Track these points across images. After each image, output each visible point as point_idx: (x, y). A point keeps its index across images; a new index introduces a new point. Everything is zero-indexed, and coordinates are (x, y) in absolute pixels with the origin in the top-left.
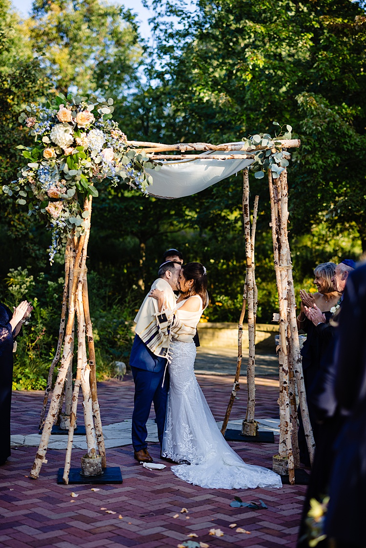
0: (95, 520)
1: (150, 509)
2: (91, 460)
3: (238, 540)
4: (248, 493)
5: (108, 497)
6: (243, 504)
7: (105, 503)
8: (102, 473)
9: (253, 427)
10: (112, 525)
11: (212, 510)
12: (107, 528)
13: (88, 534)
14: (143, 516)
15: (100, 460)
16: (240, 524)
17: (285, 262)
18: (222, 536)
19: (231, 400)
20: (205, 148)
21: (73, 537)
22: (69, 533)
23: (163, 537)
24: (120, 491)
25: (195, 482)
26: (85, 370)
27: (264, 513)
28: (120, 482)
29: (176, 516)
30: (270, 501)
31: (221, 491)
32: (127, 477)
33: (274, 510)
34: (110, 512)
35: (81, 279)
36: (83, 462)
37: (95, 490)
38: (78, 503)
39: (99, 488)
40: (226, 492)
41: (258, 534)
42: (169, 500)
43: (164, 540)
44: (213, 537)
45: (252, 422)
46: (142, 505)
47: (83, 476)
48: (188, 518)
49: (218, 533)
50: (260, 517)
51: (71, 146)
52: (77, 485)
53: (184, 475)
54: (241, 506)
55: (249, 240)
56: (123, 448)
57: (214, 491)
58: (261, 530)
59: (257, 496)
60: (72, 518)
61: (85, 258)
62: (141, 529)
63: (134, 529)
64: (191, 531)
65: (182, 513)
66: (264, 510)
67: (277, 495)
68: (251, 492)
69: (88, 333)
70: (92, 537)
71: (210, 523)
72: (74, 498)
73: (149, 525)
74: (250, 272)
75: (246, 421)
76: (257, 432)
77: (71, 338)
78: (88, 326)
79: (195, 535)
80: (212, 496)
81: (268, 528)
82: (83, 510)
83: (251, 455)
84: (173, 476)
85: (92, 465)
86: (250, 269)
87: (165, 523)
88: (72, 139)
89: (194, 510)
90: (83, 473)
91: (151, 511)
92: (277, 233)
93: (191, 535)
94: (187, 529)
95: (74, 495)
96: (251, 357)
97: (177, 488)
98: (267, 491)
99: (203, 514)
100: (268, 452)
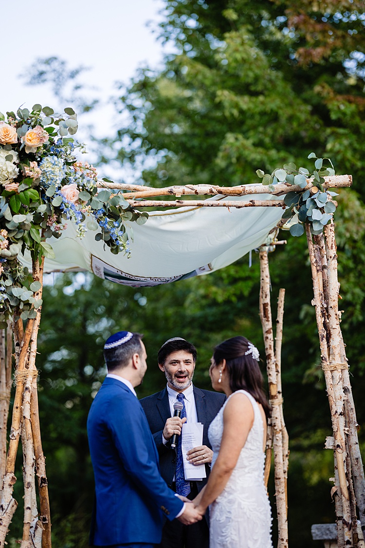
17: (337, 357)
20: (211, 191)
26: (36, 528)
35: (28, 385)
51: (15, 181)
55: (273, 358)
61: (34, 354)
69: (40, 471)
74: (276, 406)
77: (13, 478)
78: (39, 461)
86: (275, 401)
88: (17, 170)
92: (323, 315)
96: (283, 540)
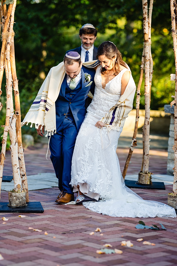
0: (25, 235)
1: (69, 229)
2: (17, 194)
3: (145, 249)
4: (149, 220)
5: (33, 221)
6: (146, 227)
7: (31, 225)
8: (26, 205)
9: (148, 177)
10: (40, 238)
11: (122, 230)
12: (36, 240)
13: (21, 244)
14: (65, 233)
15: (24, 195)
16: (145, 239)
18: (132, 246)
19: (129, 154)
21: (8, 245)
22: (5, 243)
23: (83, 246)
24: (42, 218)
25: (104, 212)
26: (13, 118)
27: (164, 233)
28: (42, 212)
29: (92, 233)
30: (168, 226)
31: (126, 218)
32: (47, 209)
33: (172, 231)
34: (36, 230)
35: (9, 41)
36: (10, 196)
37: (22, 216)
38: (9, 224)
39: (24, 215)
40: (130, 219)
41: (161, 245)
42: (84, 224)
43: (85, 248)
44: (125, 247)
45: (146, 173)
46: (63, 226)
47: (10, 207)
48: (102, 235)
49: (129, 244)
50: (161, 235)
52: (7, 213)
53: (94, 207)
54: (145, 228)
55: (147, 19)
56: (40, 191)
57: (120, 219)
58: (163, 243)
59: (156, 222)
60: (6, 234)
62: (64, 241)
63: (58, 241)
64: (105, 243)
65: (96, 232)
66: (164, 231)
67: (172, 222)
68: (152, 220)
69: (15, 87)
70: (24, 245)
71: (121, 238)
72: (6, 221)
73: (70, 239)
74: (147, 46)
75: (141, 172)
76: (150, 182)
77: (0, 92)
78: (15, 82)
79: (109, 245)
80: (120, 222)
81: (169, 242)
82: (14, 229)
83: (148, 197)
84: (85, 209)
85: (18, 198)
86: (147, 44)
87: (83, 238)
89: (106, 230)
90: (10, 204)
91: (71, 231)
92: (174, 6)
93: (107, 245)
94: (102, 242)
95: (5, 219)
96: (147, 118)
97: (90, 216)
98: (165, 219)
99: (113, 233)
100: (161, 195)
